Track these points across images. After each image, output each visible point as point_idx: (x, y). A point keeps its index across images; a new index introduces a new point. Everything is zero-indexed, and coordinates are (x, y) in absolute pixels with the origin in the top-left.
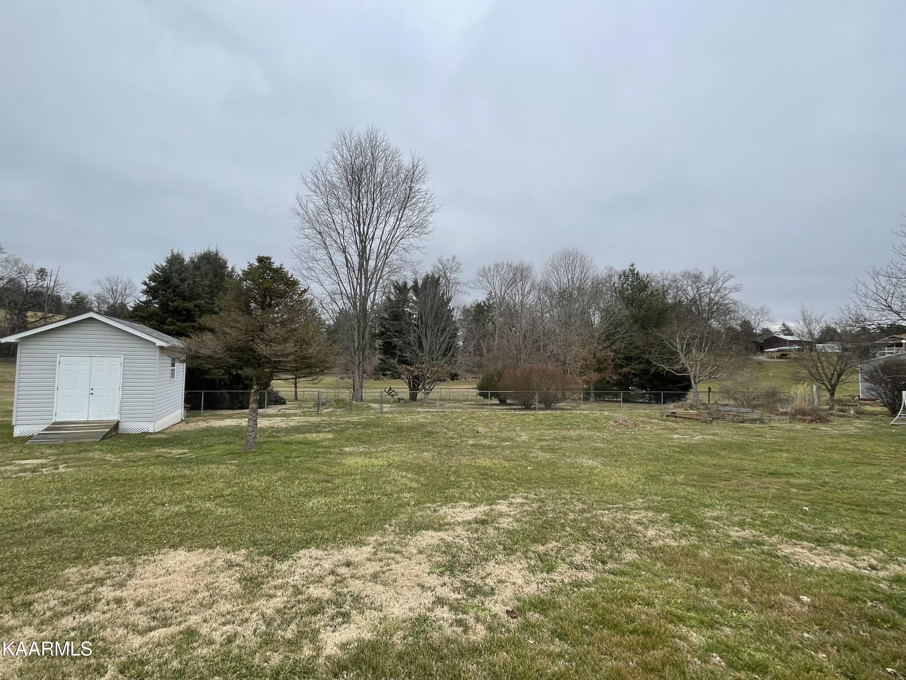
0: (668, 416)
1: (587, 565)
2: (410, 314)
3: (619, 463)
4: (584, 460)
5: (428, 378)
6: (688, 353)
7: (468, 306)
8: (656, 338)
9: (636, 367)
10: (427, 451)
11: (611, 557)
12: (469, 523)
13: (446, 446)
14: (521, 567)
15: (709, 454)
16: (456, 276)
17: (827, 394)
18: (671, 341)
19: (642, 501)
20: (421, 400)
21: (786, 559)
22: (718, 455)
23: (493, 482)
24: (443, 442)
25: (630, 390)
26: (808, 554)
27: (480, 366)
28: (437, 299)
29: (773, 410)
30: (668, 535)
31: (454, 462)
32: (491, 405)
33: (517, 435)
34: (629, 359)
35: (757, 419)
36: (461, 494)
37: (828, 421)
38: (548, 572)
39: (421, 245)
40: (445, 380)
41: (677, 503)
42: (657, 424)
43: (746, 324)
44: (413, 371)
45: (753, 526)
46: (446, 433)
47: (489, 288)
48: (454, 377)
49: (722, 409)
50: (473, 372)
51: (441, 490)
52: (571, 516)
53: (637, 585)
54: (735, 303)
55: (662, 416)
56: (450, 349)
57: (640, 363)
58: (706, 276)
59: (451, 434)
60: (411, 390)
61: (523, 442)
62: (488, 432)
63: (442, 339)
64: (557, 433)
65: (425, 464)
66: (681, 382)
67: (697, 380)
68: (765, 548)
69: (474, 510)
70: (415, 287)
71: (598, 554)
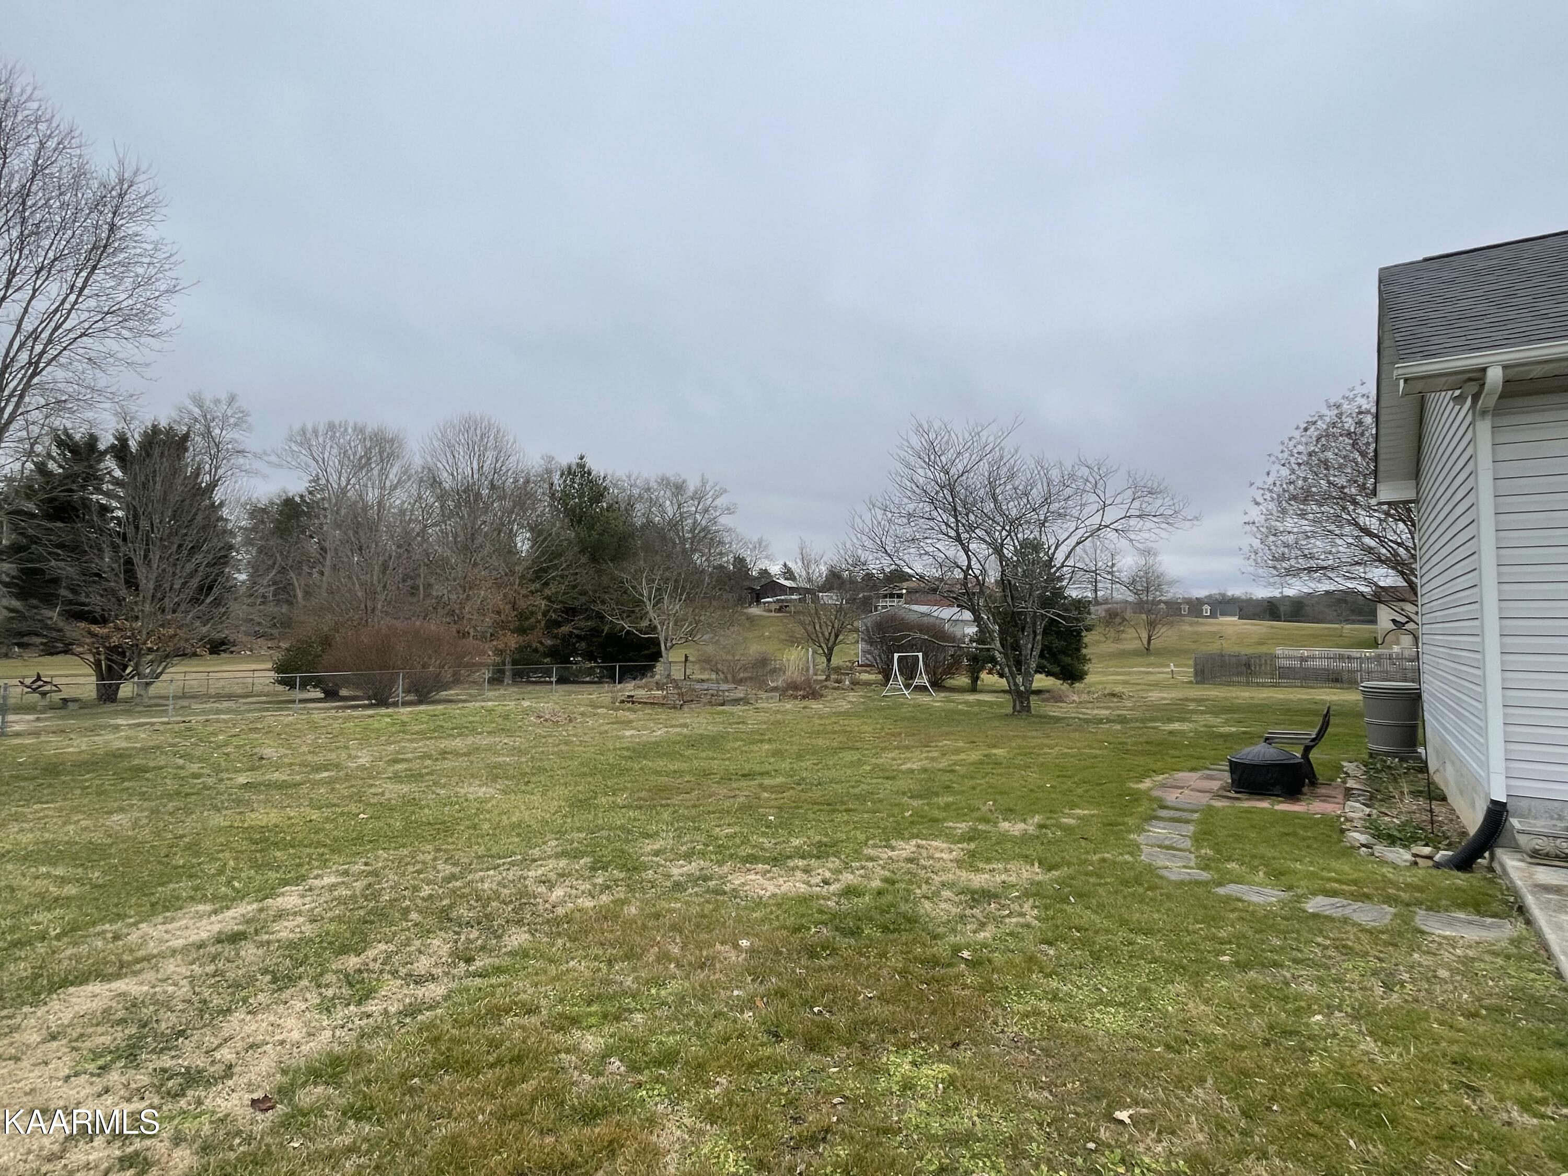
0: (622, 702)
1: (438, 971)
2: (104, 509)
3: (532, 786)
4: (471, 789)
5: (150, 650)
6: (657, 603)
7: (264, 502)
8: (613, 578)
9: (582, 624)
10: (121, 810)
11: (483, 948)
12: (201, 945)
13: (178, 793)
14: (304, 1007)
15: (671, 755)
16: (236, 436)
17: (824, 659)
18: (635, 583)
19: (554, 843)
20: (126, 701)
21: (735, 893)
22: (681, 755)
23: (278, 854)
24: (171, 785)
25: (571, 662)
26: (762, 881)
27: (286, 623)
28: (179, 481)
29: (760, 683)
30: (583, 892)
31: (190, 824)
32: (301, 701)
33: (350, 756)
34: (571, 612)
35: (741, 699)
36: (196, 889)
37: (822, 696)
38: (359, 1003)
39: (138, 358)
40: (195, 654)
41: (608, 838)
42: (604, 716)
43: (740, 561)
44: (108, 637)
45: (703, 854)
46: (182, 768)
47: (314, 469)
48: (217, 647)
49: (698, 686)
50: (271, 637)
51: (143, 889)
52: (426, 891)
53: (518, 984)
54: (729, 530)
55: (613, 703)
56: (210, 588)
57: (588, 618)
58: (691, 487)
59: (194, 767)
60: (100, 677)
61: (362, 768)
62: (286, 755)
63: (190, 567)
64: (431, 746)
65: (109, 841)
66: (648, 648)
67: (669, 644)
68: (712, 884)
69: (220, 917)
70: (120, 450)
71: (461, 948)
